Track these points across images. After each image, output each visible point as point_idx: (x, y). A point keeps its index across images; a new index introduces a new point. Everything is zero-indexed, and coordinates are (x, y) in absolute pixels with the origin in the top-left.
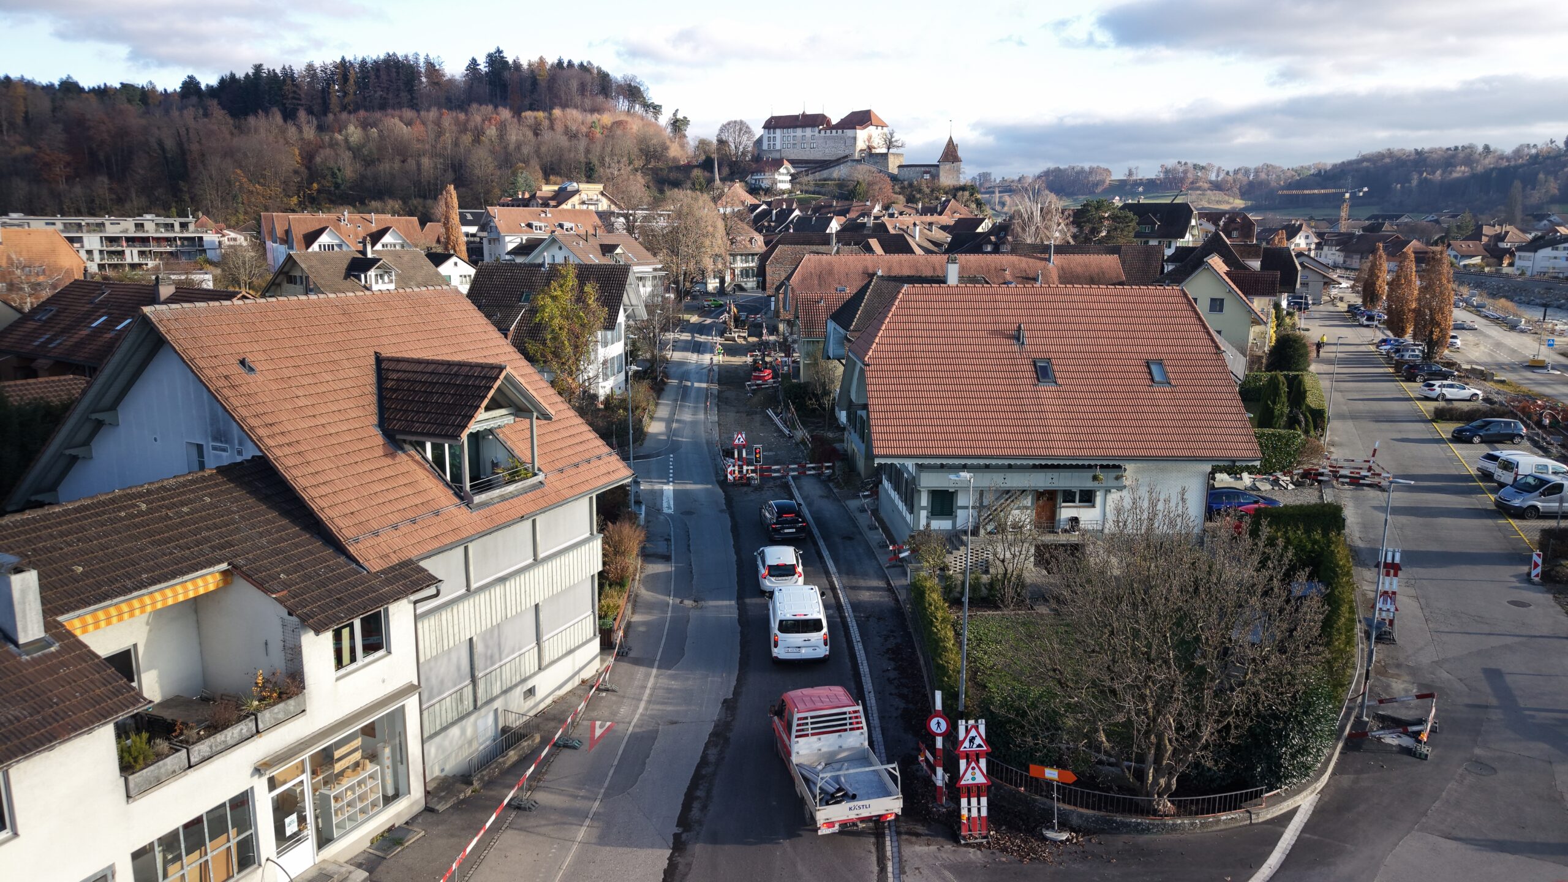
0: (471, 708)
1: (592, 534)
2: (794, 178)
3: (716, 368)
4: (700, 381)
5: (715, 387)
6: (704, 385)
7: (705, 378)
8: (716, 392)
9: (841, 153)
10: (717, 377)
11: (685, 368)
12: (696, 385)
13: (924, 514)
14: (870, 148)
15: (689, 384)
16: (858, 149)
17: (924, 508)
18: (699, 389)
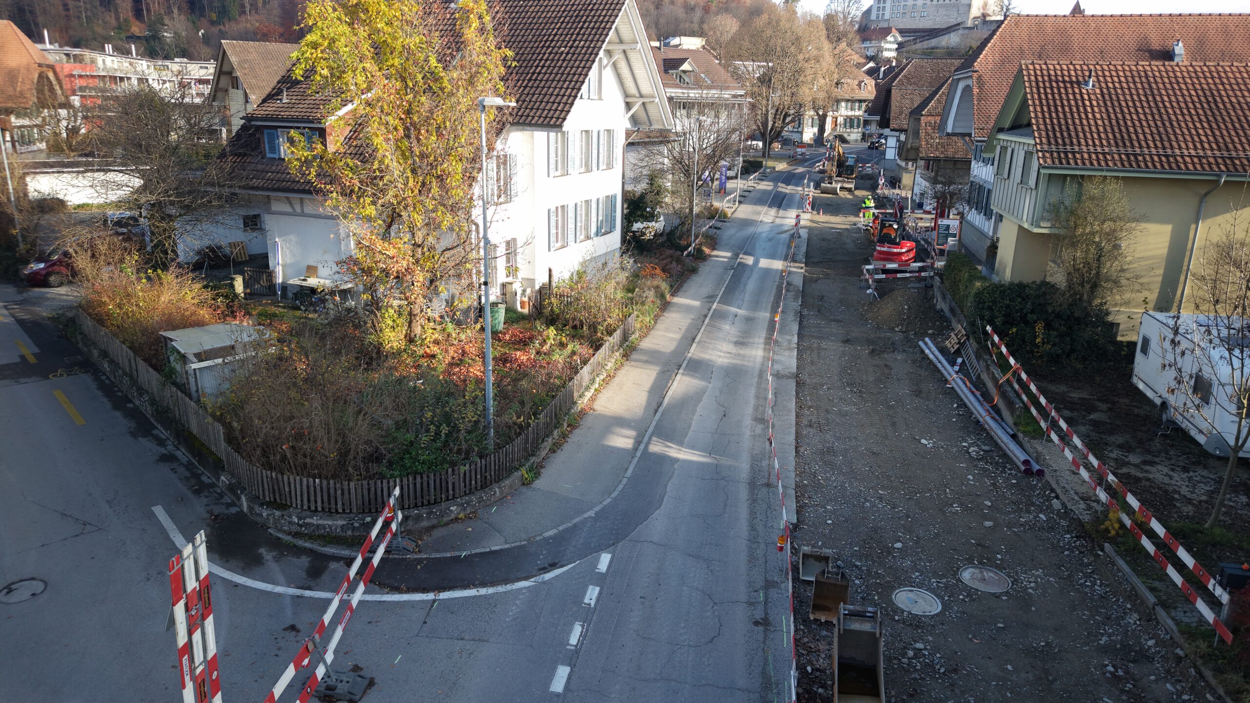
2: (901, 45)
3: (804, 233)
4: (772, 256)
5: (798, 270)
6: (778, 265)
7: (782, 250)
8: (798, 282)
9: (953, 21)
10: (804, 249)
11: (751, 230)
12: (764, 263)
14: (984, 16)
15: (750, 260)
16: (972, 16)
18: (767, 272)
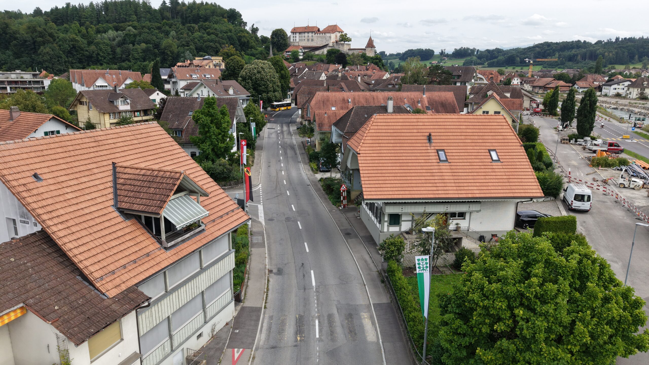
0: (170, 351)
1: (230, 250)
2: (304, 54)
9: (324, 43)
13: (386, 224)
17: (386, 221)
